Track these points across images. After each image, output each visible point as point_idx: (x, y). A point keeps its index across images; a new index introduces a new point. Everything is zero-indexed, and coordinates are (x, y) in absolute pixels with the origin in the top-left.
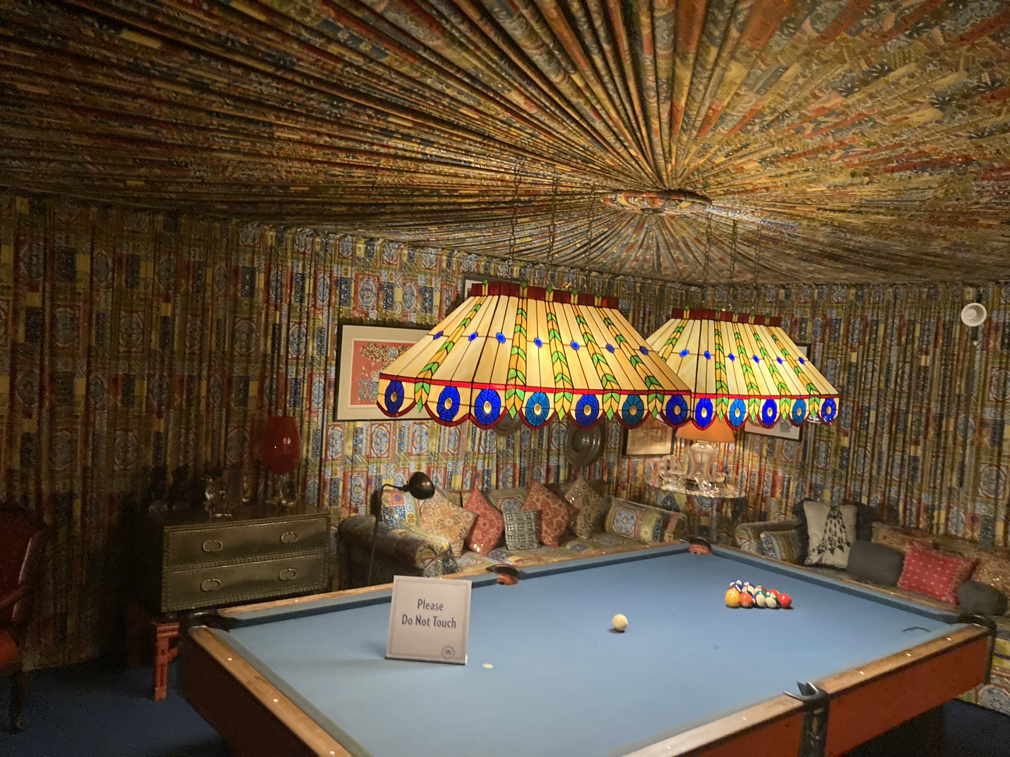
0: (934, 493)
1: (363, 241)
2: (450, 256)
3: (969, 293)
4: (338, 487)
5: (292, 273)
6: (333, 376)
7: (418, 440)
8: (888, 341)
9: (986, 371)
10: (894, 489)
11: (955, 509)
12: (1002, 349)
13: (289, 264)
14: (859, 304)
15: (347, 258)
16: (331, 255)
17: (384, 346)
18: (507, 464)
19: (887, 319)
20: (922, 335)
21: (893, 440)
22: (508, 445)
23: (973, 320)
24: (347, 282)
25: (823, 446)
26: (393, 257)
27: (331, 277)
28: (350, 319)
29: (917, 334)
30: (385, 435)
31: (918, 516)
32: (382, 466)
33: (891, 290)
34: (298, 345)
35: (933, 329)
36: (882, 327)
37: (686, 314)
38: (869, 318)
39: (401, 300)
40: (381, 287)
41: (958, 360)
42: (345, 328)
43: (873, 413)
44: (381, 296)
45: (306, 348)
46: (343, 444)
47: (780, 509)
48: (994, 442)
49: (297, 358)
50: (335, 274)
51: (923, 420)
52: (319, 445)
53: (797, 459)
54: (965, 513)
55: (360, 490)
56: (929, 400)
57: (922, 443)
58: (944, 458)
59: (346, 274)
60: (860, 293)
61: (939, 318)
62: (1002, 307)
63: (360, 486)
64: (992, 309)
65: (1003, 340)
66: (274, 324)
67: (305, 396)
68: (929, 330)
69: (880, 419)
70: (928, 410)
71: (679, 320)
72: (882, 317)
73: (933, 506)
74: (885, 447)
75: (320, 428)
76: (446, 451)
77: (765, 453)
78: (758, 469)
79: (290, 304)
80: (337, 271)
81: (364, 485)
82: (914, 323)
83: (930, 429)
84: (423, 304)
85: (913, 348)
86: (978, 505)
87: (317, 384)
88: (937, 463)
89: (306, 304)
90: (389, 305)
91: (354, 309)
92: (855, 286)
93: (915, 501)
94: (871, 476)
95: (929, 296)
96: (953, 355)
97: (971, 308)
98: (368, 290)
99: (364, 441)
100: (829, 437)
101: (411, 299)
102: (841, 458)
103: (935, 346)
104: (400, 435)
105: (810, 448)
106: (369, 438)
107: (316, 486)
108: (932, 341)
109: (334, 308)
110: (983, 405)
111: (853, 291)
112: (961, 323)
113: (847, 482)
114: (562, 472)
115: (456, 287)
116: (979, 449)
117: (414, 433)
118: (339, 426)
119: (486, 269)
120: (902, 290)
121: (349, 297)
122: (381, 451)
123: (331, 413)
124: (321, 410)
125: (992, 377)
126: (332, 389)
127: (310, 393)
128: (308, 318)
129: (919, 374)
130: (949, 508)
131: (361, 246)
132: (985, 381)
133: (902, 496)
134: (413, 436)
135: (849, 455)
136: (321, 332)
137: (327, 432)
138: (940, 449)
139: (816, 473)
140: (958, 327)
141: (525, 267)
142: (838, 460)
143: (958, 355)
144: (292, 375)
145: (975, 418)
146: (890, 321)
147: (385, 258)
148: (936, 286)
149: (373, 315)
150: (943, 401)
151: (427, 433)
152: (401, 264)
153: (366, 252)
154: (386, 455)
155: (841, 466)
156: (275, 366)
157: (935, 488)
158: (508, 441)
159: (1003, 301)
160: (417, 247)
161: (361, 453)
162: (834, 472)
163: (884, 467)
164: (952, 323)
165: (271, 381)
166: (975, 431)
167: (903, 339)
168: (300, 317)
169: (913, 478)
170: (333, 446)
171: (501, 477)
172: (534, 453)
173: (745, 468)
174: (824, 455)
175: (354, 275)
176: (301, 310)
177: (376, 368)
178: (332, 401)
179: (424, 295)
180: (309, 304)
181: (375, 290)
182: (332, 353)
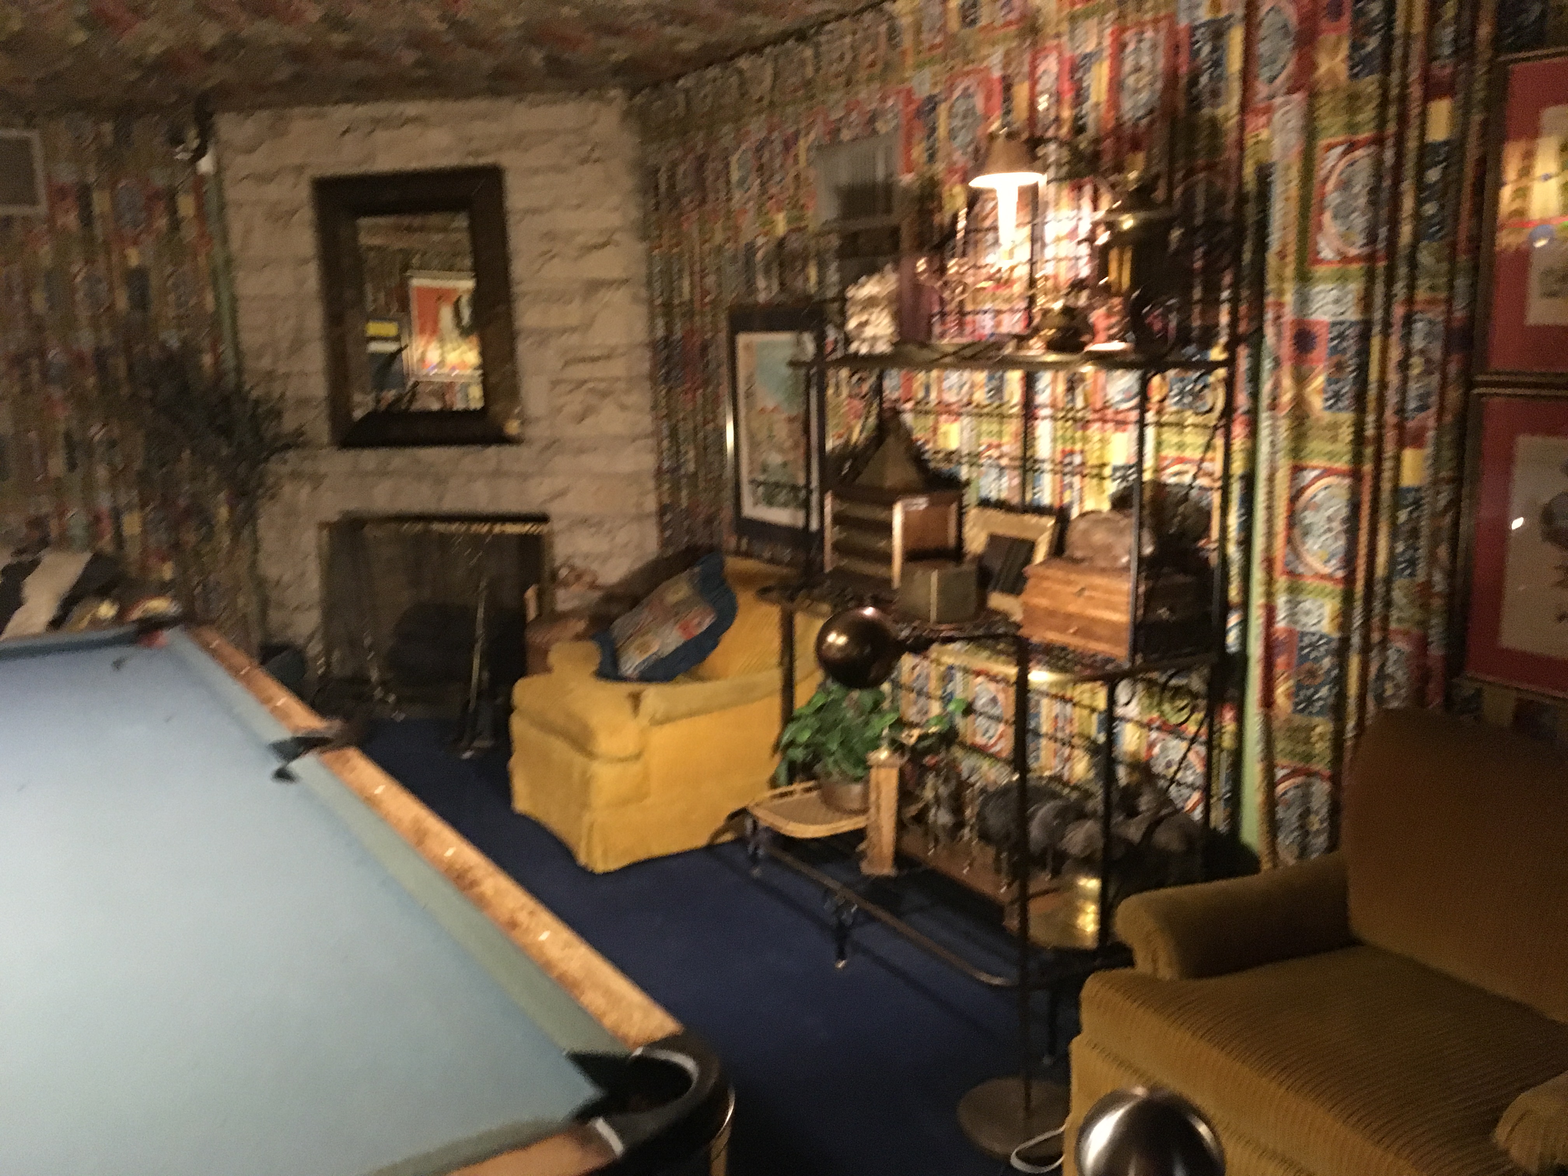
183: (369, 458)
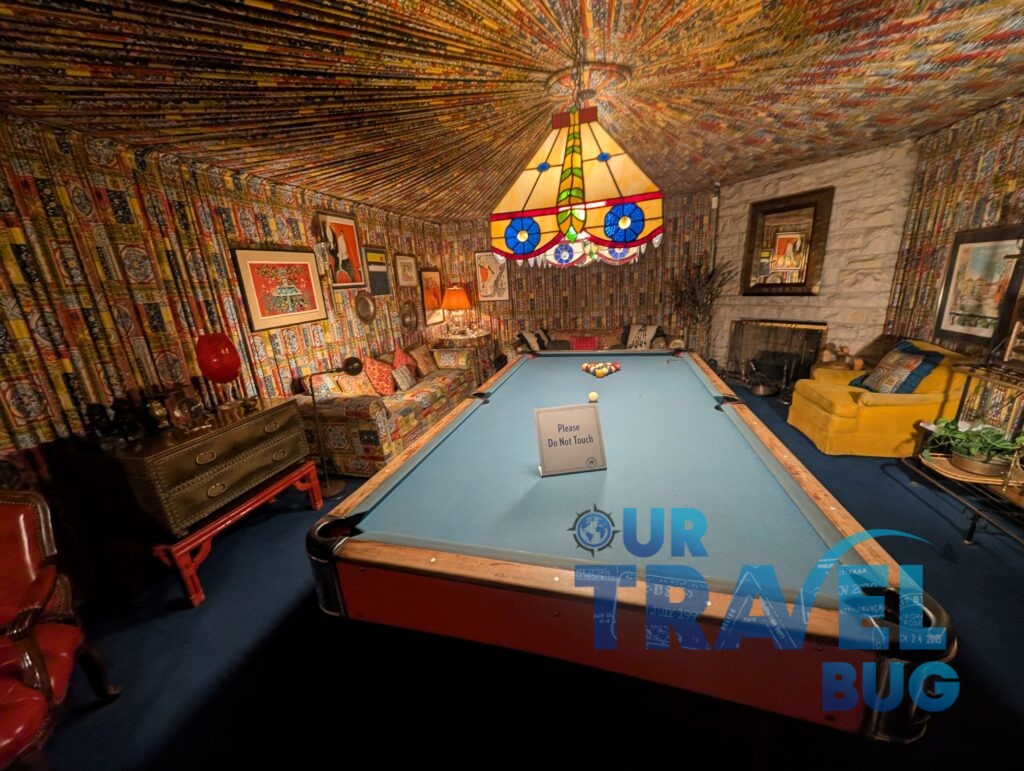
0: (576, 311)
1: (229, 173)
2: (302, 194)
4: (271, 382)
5: (168, 200)
6: (239, 294)
7: (318, 336)
11: (585, 316)
13: (162, 191)
15: (219, 189)
16: (203, 185)
17: (274, 267)
21: (554, 290)
22: (371, 330)
24: (225, 211)
25: (521, 300)
26: (259, 192)
27: (209, 206)
28: (239, 245)
30: (293, 337)
31: (570, 323)
32: (299, 359)
34: (198, 270)
39: (276, 229)
40: (256, 217)
42: (239, 253)
44: (258, 224)
45: (207, 272)
46: (265, 348)
49: (202, 282)
50: (212, 204)
52: (246, 353)
53: (509, 309)
55: (287, 380)
58: (578, 294)
59: (223, 204)
63: (287, 377)
66: (167, 252)
67: (220, 315)
73: (576, 317)
74: (551, 295)
75: (242, 339)
76: (337, 340)
77: (492, 310)
78: (489, 320)
79: (177, 232)
80: (213, 200)
81: (289, 376)
84: (293, 232)
87: (227, 303)
88: (575, 298)
89: (193, 231)
90: (268, 233)
91: (239, 236)
93: (568, 317)
94: (546, 310)
98: (246, 219)
99: (280, 343)
100: (523, 295)
101: (283, 228)
102: (531, 304)
104: (304, 335)
105: (515, 303)
106: (283, 341)
107: (254, 385)
109: (221, 235)
117: (313, 331)
118: (257, 335)
119: (329, 206)
121: (231, 225)
122: (295, 349)
123: (247, 326)
124: (237, 325)
126: (243, 306)
127: (224, 311)
128: (199, 244)
130: (583, 317)
131: (228, 178)
134: (313, 334)
135: (534, 302)
136: (216, 257)
137: (250, 341)
139: (520, 314)
141: (352, 206)
142: (529, 306)
147: (252, 191)
149: (257, 241)
152: (266, 198)
153: (234, 185)
154: (299, 351)
155: (531, 308)
156: (182, 290)
157: (576, 309)
158: (370, 327)
160: (276, 183)
161: (280, 353)
162: (528, 312)
163: (552, 304)
165: (183, 306)
168: (192, 244)
170: (258, 352)
172: (385, 332)
174: (522, 305)
175: (230, 206)
176: (189, 237)
177: (274, 284)
178: (245, 316)
179: (291, 224)
180: (196, 231)
181: (252, 219)
182: (232, 275)
183: (754, 300)
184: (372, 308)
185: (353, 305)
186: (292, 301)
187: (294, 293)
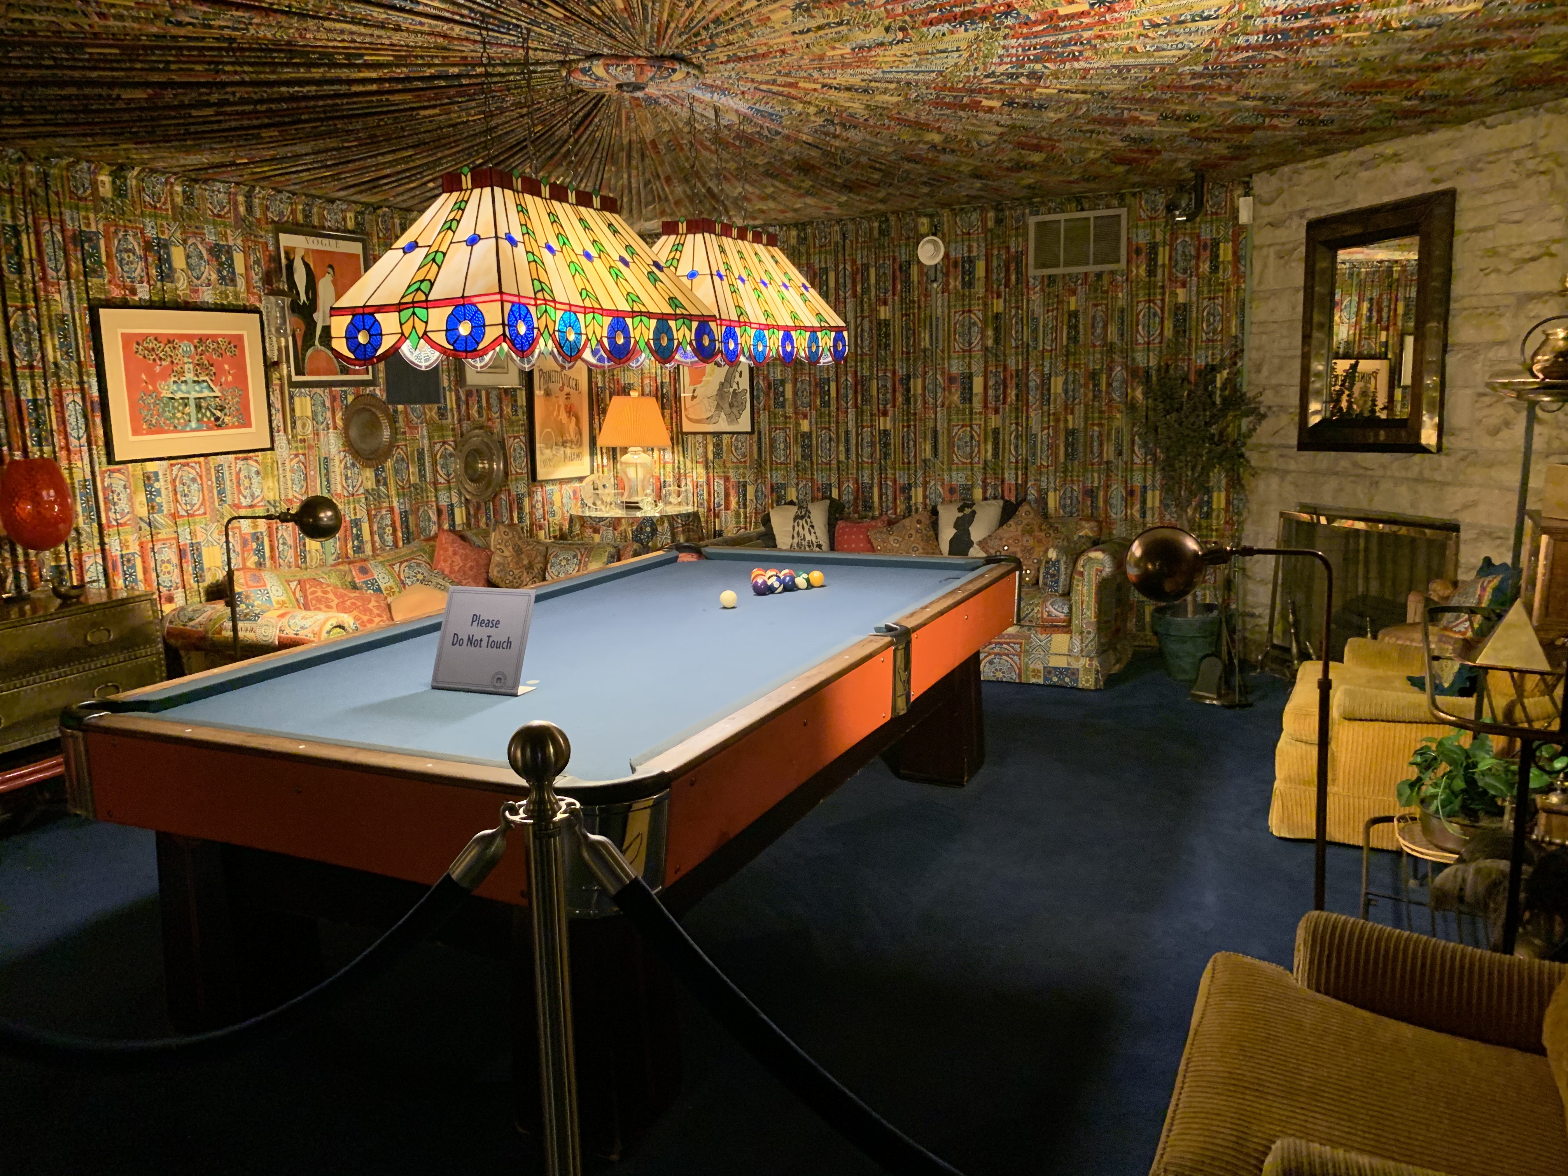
0: (909, 469)
1: (107, 169)
2: (249, 196)
3: (923, 224)
4: (134, 566)
6: (95, 392)
7: (247, 485)
8: (841, 293)
9: (949, 316)
10: (867, 473)
11: (932, 483)
12: (963, 288)
14: (803, 249)
15: (86, 199)
16: (57, 194)
17: (170, 340)
18: (381, 508)
19: (837, 266)
20: (877, 282)
21: (859, 414)
22: (378, 481)
23: (933, 257)
24: (91, 238)
25: (780, 435)
26: (159, 198)
27: (63, 230)
28: (107, 300)
29: (873, 280)
30: (194, 480)
31: (895, 499)
32: (198, 528)
33: (837, 228)
34: (28, 344)
35: (889, 272)
36: (832, 276)
37: (682, 227)
38: (817, 266)
39: (184, 266)
40: (148, 246)
41: (919, 307)
42: (104, 314)
43: (833, 385)
44: (150, 259)
45: (42, 348)
46: (130, 499)
47: (738, 522)
48: (964, 399)
49: (31, 367)
50: (69, 226)
51: (889, 385)
52: (92, 503)
53: (751, 455)
54: (943, 485)
55: (170, 568)
56: (894, 360)
57: (890, 413)
58: (915, 426)
59: (88, 225)
60: (802, 235)
61: (894, 259)
62: (959, 238)
63: (169, 562)
64: (949, 243)
65: (963, 278)
67: (55, 427)
68: (884, 274)
69: (842, 391)
70: (894, 373)
71: (673, 237)
72: (831, 264)
73: (909, 484)
74: (851, 425)
75: (89, 476)
76: (290, 497)
77: (711, 456)
78: (704, 479)
80: (72, 219)
81: (175, 560)
82: (866, 267)
83: (897, 394)
84: (220, 272)
85: (870, 299)
86: (954, 474)
87: (71, 406)
88: (908, 435)
89: (28, 276)
90: (166, 274)
91: (110, 282)
92: (796, 225)
93: (889, 483)
94: (839, 462)
95: (881, 232)
96: (914, 302)
97: (928, 241)
98: (127, 251)
99: (163, 491)
100: (786, 423)
101: (200, 265)
102: (802, 446)
103: (894, 294)
104: (217, 478)
105: (766, 441)
106: (170, 486)
107: (100, 568)
108: (890, 288)
109: (77, 281)
110: (949, 358)
111: (794, 233)
112: (919, 262)
113: (812, 474)
114: (457, 511)
115: (266, 243)
116: (949, 407)
117: (238, 474)
118: (119, 471)
119: (306, 217)
120: (851, 226)
121: (99, 262)
122: (193, 506)
123: (103, 452)
124: (85, 449)
125: (955, 324)
126: (98, 414)
127: (63, 421)
128: (36, 299)
129: (879, 330)
130: (925, 484)
131: (104, 178)
132: (949, 330)
133: (876, 481)
134: (238, 479)
135: (811, 441)
136: (63, 322)
137: (103, 482)
138: (909, 417)
139: (776, 469)
140: (916, 267)
141: (362, 213)
142: (800, 450)
143: (919, 301)
144: (27, 394)
145: (943, 373)
146: (841, 267)
147: (147, 199)
148: (887, 220)
149: (143, 293)
150: (908, 359)
151: (258, 473)
152: (173, 208)
153: (114, 189)
154: (201, 511)
155: (803, 456)
157: (909, 463)
158: (376, 475)
159: (959, 232)
160: (196, 181)
161: (161, 511)
162: (797, 464)
163: (853, 449)
164: (909, 263)
166: (944, 389)
167: (859, 288)
168: (23, 298)
169: (886, 455)
170: (115, 504)
171: (375, 528)
172: (416, 489)
173: (689, 480)
174: (782, 446)
175: (101, 227)
176: (21, 286)
177: (164, 375)
178: (100, 432)
179: (218, 258)
180: (33, 276)
181: (139, 251)
182: (87, 355)
184: (386, 434)
185: (340, 423)
186: (199, 407)
187: (206, 393)
